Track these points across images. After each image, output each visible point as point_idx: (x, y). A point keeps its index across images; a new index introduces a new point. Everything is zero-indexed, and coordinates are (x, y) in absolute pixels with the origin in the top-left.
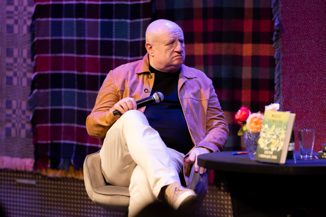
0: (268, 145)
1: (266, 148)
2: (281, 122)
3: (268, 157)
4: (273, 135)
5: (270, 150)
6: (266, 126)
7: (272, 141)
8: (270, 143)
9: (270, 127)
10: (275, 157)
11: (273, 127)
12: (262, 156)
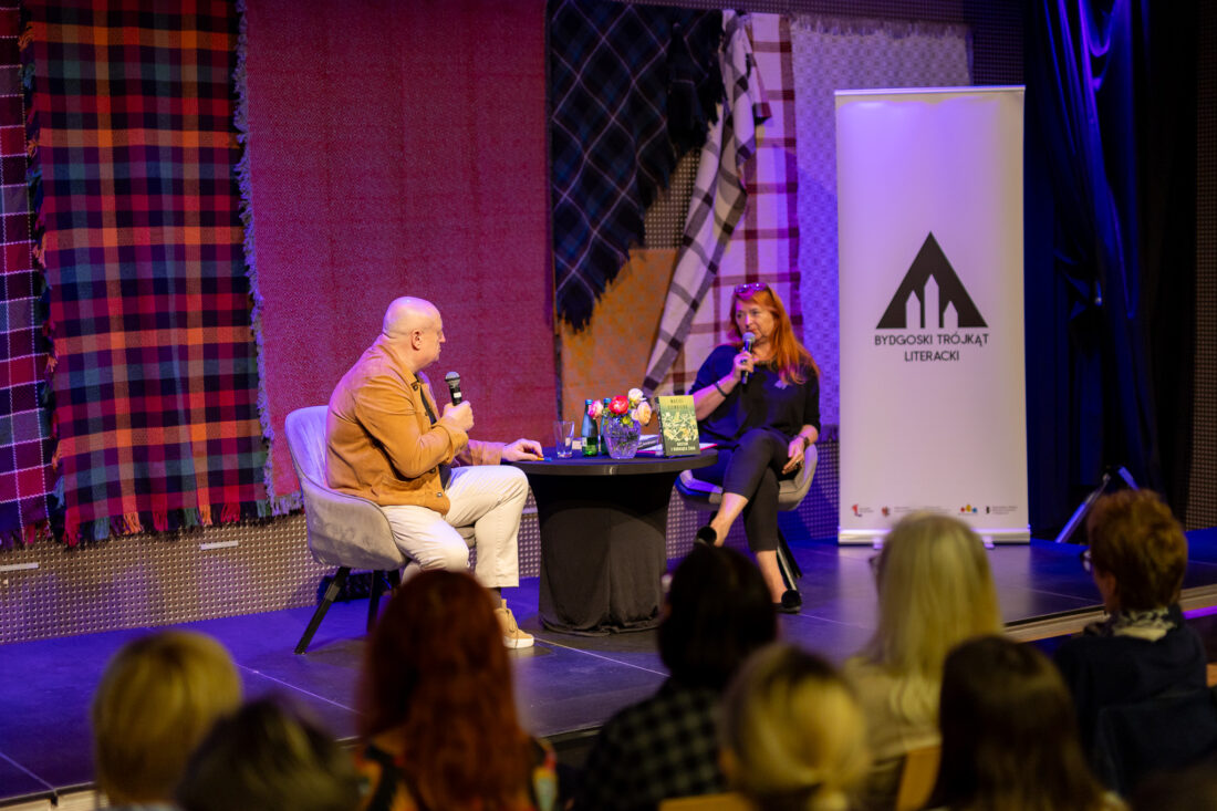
0: (680, 435)
1: (677, 439)
2: (685, 407)
3: (683, 449)
4: (680, 423)
5: (683, 441)
6: (668, 414)
7: (681, 430)
8: (681, 433)
9: (673, 414)
10: (693, 448)
11: (678, 414)
12: (676, 449)
